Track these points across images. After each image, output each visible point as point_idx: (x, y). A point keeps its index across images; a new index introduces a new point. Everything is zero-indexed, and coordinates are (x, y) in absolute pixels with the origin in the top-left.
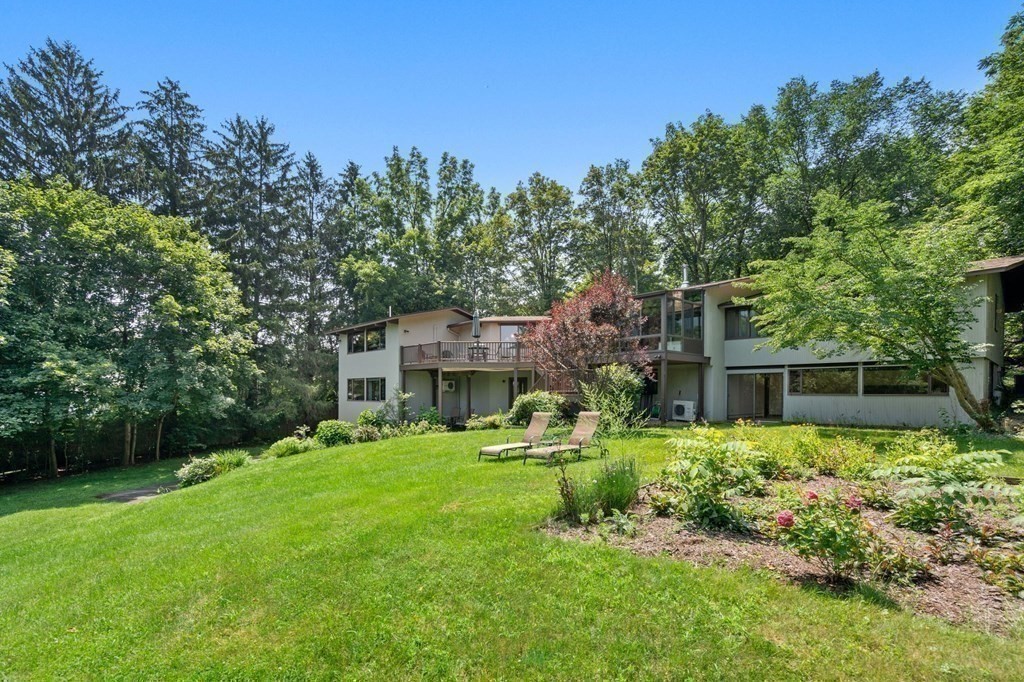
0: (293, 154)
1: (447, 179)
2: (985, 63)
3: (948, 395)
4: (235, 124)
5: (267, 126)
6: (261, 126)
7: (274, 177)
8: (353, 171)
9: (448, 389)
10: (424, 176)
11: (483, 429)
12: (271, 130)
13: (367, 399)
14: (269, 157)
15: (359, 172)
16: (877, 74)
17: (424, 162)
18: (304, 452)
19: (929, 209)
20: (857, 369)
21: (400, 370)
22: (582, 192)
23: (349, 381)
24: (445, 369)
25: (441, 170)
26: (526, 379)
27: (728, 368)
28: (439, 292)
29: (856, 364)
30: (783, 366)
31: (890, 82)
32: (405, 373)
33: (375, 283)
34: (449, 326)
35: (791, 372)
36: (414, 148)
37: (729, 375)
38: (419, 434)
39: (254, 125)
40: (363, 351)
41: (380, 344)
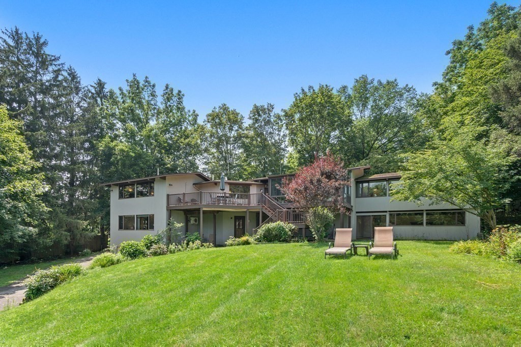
0: (62, 64)
1: (168, 99)
2: (435, 84)
3: (465, 225)
4: (14, 33)
5: (42, 41)
6: (37, 39)
7: (47, 77)
8: (101, 85)
9: (194, 223)
10: (153, 95)
11: (238, 245)
12: (45, 43)
13: (137, 229)
14: (44, 62)
15: (105, 86)
16: (396, 80)
17: (154, 86)
18: (117, 263)
19: (427, 143)
20: (423, 213)
21: (167, 210)
22: (250, 118)
23: (121, 218)
24: (205, 209)
25: (165, 94)
26: (244, 217)
27: (357, 212)
28: (169, 165)
29: (423, 211)
30: (386, 212)
31: (401, 85)
32: (171, 212)
33: (128, 156)
34: (194, 184)
35: (391, 215)
36: (146, 77)
37: (357, 216)
38: (196, 249)
39: (31, 36)
40: (134, 197)
41: (150, 193)
